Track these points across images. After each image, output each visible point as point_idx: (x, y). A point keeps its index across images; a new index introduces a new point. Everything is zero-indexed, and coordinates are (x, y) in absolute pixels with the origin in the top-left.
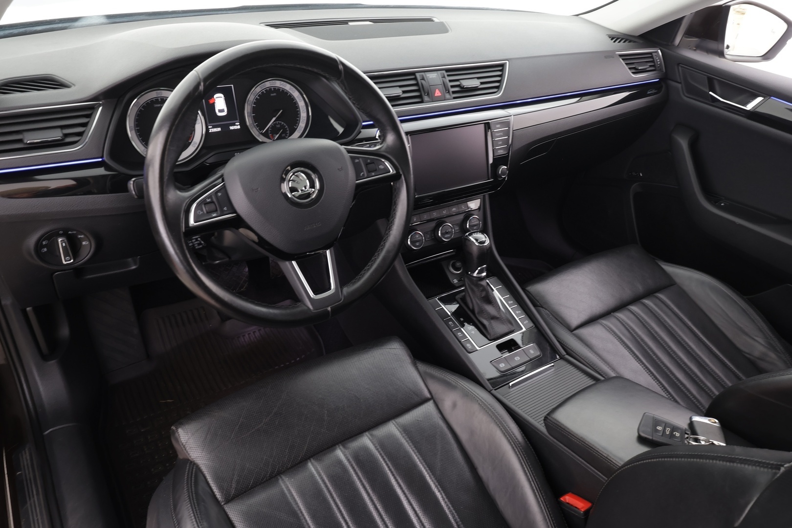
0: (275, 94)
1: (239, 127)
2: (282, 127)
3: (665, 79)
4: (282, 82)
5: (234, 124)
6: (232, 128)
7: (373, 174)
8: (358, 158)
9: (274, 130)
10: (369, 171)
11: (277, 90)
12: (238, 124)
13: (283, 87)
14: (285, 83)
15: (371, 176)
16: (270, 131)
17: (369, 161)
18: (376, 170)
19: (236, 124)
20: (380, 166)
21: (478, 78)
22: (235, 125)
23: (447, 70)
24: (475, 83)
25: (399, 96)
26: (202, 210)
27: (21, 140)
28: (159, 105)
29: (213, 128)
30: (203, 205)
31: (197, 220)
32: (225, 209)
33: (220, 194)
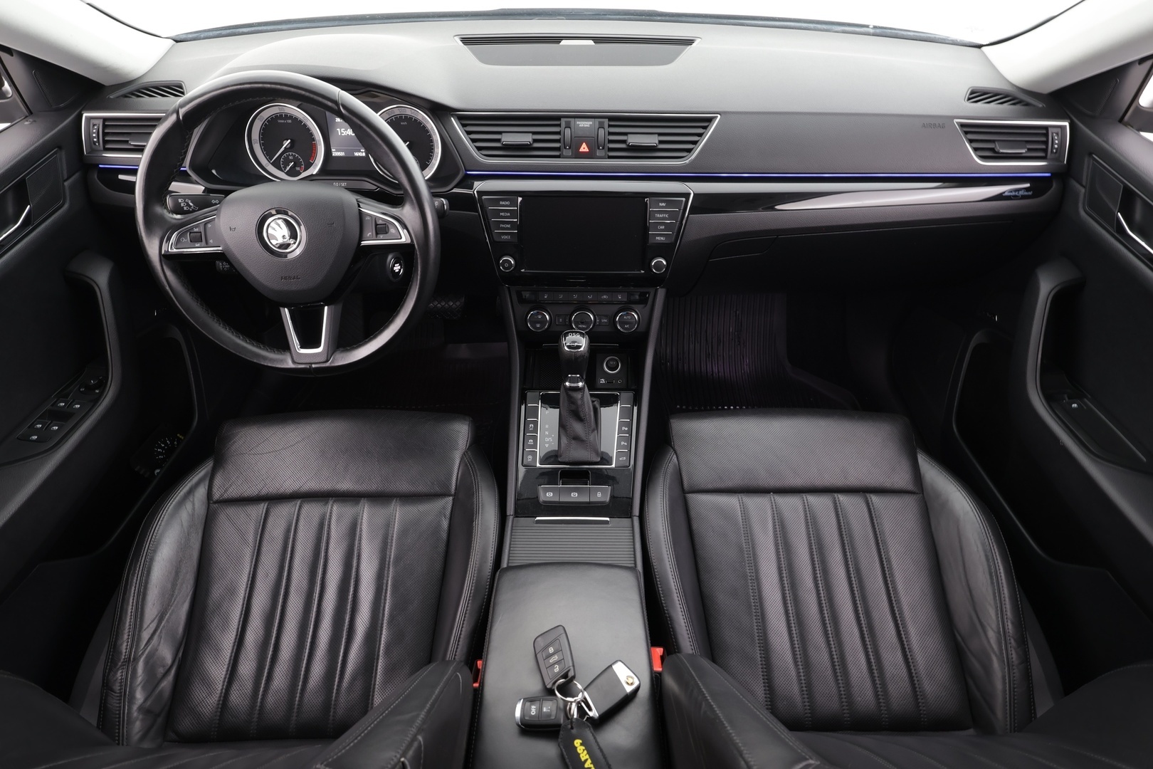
0: (406, 123)
1: (364, 154)
3: (1063, 175)
4: (413, 111)
6: (356, 154)
7: (382, 237)
8: (370, 215)
10: (378, 233)
13: (415, 116)
15: (378, 238)
17: (381, 221)
18: (386, 233)
20: (391, 230)
21: (660, 134)
22: (360, 152)
23: (611, 119)
24: (652, 140)
25: (529, 144)
26: (186, 238)
27: (128, 141)
28: (283, 121)
29: (336, 151)
30: (188, 234)
31: (178, 247)
32: (211, 241)
33: (209, 225)
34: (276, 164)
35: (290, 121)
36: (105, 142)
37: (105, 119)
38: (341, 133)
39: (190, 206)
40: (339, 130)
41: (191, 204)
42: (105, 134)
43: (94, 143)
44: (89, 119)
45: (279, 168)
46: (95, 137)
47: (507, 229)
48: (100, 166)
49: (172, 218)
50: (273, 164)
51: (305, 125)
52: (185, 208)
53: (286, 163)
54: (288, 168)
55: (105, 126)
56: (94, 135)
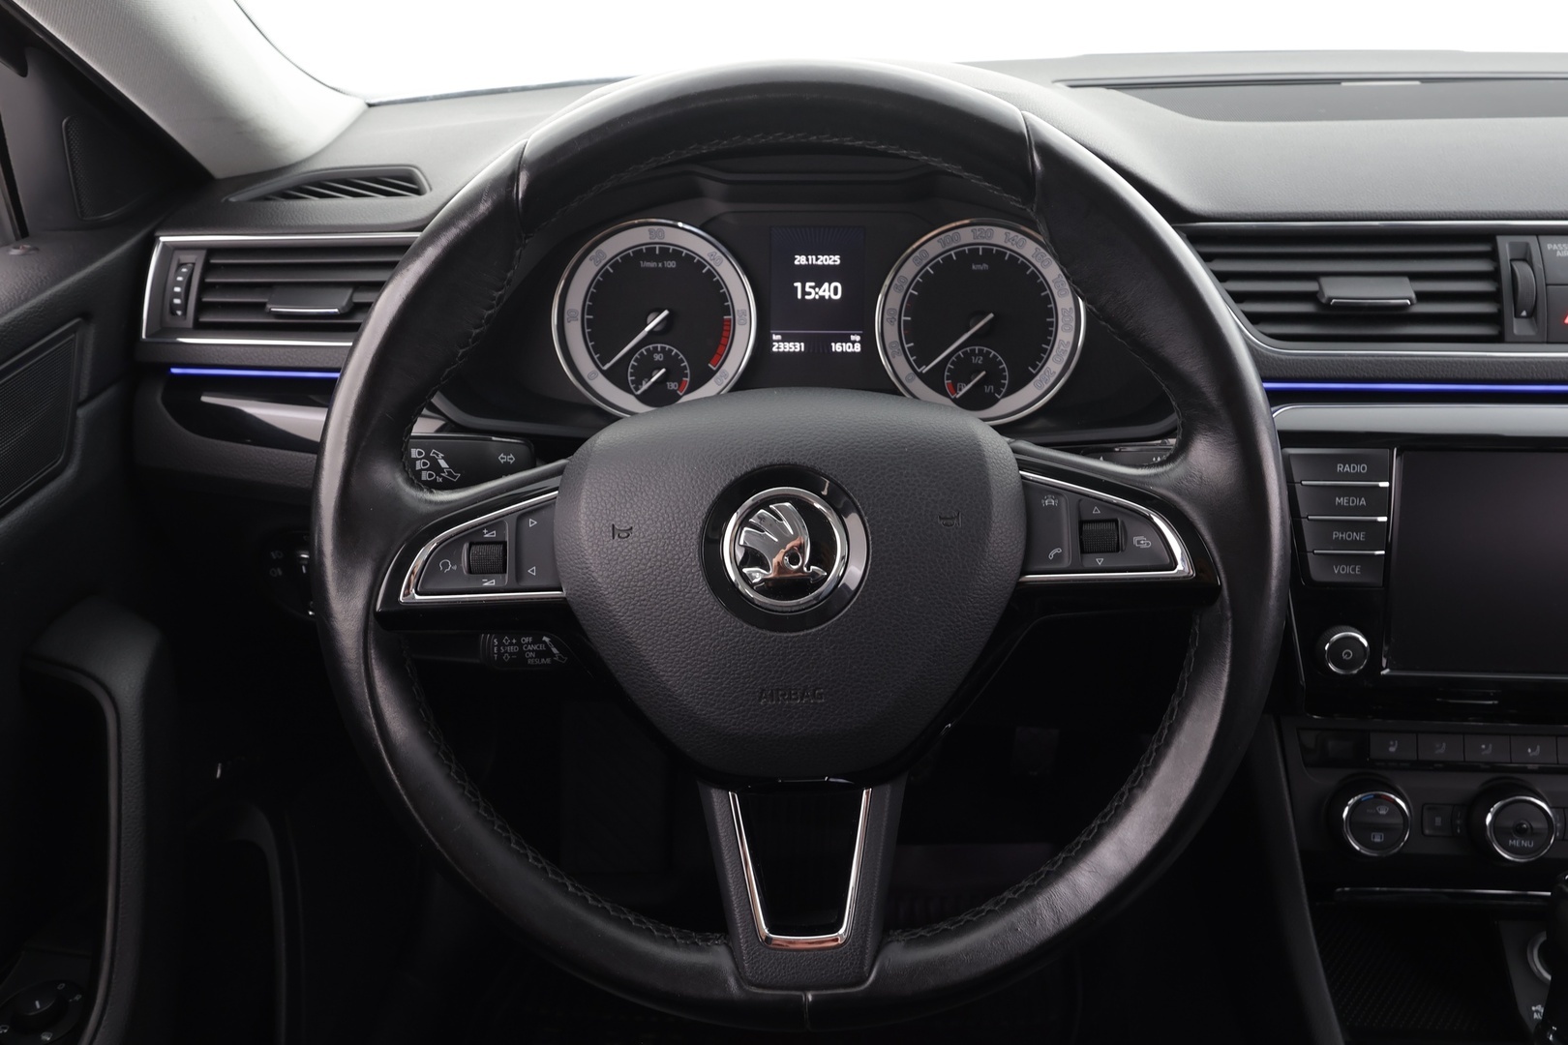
0: (985, 266)
1: (858, 348)
2: (991, 365)
4: (1013, 234)
5: (846, 339)
6: (837, 347)
7: (1100, 561)
8: (1057, 492)
9: (962, 369)
10: (1085, 548)
11: (996, 257)
12: (858, 338)
13: (1015, 248)
14: (1020, 236)
15: (1087, 565)
16: (950, 370)
17: (1096, 511)
18: (1117, 549)
19: (853, 338)
20: (1136, 539)
22: (848, 341)
25: (1405, 306)
26: (457, 561)
27: (262, 305)
28: (653, 265)
29: (783, 341)
30: (466, 546)
31: (429, 587)
32: (532, 571)
33: (532, 522)
34: (616, 377)
35: (671, 264)
36: (202, 307)
37: (212, 251)
38: (804, 293)
39: (438, 470)
40: (798, 285)
41: (443, 464)
42: (204, 287)
43: (173, 308)
44: (169, 250)
45: (623, 385)
46: (177, 295)
47: (1355, 545)
48: (175, 371)
49: (420, 500)
50: (607, 374)
51: (711, 274)
52: (425, 476)
53: (645, 369)
54: (645, 386)
55: (208, 268)
56: (177, 289)
